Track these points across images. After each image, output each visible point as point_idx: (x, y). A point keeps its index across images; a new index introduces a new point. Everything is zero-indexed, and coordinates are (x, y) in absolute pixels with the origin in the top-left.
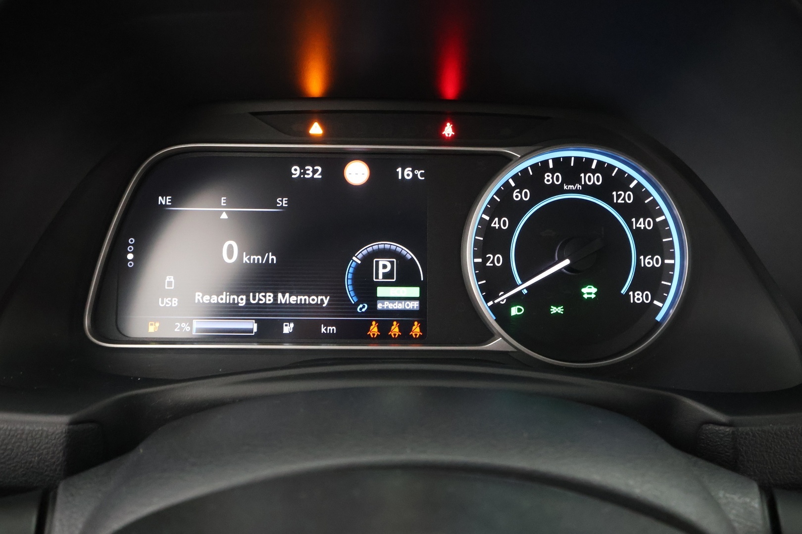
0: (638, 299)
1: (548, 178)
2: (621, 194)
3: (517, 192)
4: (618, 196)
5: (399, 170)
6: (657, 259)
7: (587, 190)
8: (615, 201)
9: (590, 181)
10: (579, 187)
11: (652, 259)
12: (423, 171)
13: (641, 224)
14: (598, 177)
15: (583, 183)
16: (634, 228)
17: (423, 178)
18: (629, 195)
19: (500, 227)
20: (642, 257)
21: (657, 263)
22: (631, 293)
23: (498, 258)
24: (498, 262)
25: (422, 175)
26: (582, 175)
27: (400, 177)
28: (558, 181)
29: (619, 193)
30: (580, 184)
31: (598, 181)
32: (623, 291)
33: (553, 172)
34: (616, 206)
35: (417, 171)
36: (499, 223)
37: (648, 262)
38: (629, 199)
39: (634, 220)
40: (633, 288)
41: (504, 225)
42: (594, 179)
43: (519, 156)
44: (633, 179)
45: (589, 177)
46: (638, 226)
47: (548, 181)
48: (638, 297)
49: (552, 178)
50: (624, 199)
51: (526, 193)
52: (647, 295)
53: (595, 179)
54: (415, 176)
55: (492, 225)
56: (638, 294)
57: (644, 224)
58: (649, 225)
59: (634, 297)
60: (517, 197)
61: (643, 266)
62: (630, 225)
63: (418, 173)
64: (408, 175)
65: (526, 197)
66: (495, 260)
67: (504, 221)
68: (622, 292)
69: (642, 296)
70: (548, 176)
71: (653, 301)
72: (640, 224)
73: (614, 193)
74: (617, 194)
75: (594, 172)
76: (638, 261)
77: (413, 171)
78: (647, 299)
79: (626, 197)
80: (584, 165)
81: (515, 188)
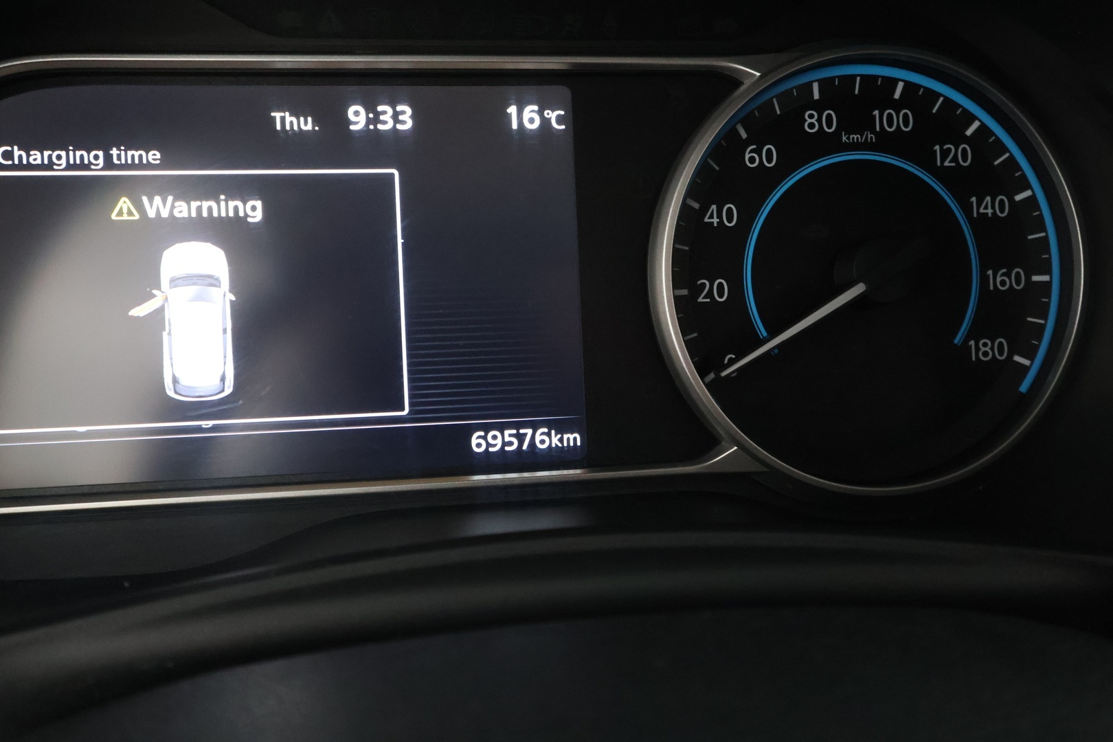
0: (986, 354)
1: (811, 121)
2: (949, 149)
3: (751, 151)
4: (945, 154)
5: (512, 110)
6: (1018, 275)
7: (886, 142)
8: (939, 164)
9: (890, 124)
10: (871, 138)
11: (1008, 275)
12: (562, 113)
13: (988, 207)
14: (906, 116)
15: (878, 129)
16: (975, 215)
17: (563, 127)
18: (964, 150)
19: (721, 223)
20: (990, 272)
21: (1018, 282)
22: (972, 343)
23: (720, 286)
24: (721, 294)
25: (560, 120)
26: (876, 113)
27: (515, 126)
28: (829, 125)
29: (945, 147)
30: (873, 131)
31: (906, 124)
32: (958, 340)
33: (819, 107)
34: (940, 174)
35: (550, 112)
36: (720, 216)
37: (1001, 280)
38: (965, 159)
39: (974, 199)
40: (974, 334)
41: (730, 219)
42: (898, 120)
43: (758, 74)
44: (972, 118)
45: (890, 116)
46: (982, 210)
47: (811, 126)
48: (986, 350)
49: (819, 120)
50: (955, 159)
51: (769, 152)
52: (1001, 345)
53: (900, 121)
54: (545, 122)
55: (706, 220)
56: (985, 345)
57: (993, 207)
58: (1002, 210)
59: (978, 349)
60: (752, 160)
61: (992, 288)
62: (967, 209)
63: (552, 115)
64: (532, 121)
65: (769, 160)
66: (716, 290)
67: (730, 211)
68: (956, 341)
69: (992, 349)
70: (811, 116)
71: (1013, 357)
72: (986, 208)
73: (937, 148)
74: (941, 149)
75: (897, 106)
76: (984, 280)
77: (541, 113)
78: (1001, 353)
79: (958, 156)
80: (879, 92)
81: (747, 143)
